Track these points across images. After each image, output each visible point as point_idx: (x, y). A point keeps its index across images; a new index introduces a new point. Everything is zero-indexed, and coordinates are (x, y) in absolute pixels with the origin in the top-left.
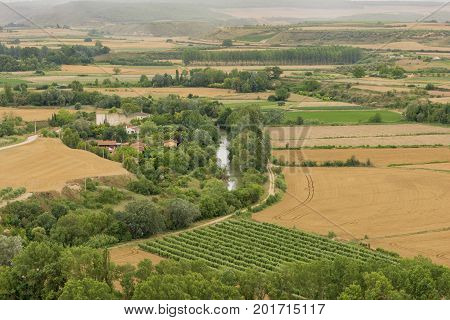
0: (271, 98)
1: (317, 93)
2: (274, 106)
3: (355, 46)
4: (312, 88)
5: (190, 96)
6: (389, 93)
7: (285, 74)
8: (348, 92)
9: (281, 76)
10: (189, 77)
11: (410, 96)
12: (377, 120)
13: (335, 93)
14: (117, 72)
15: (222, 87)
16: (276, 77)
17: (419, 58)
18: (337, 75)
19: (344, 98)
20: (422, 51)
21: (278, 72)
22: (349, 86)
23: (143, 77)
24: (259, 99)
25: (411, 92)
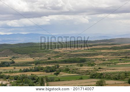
0: (55, 74)
1: (68, 72)
2: (55, 76)
3: (84, 58)
4: (67, 70)
5: (32, 74)
6: (87, 71)
7: (60, 67)
8: (77, 71)
9: (59, 67)
10: (34, 69)
11: (93, 71)
12: (81, 79)
13: (73, 71)
14: (15, 68)
15: (42, 71)
16: (58, 68)
17: (102, 60)
18: (76, 66)
19: (75, 73)
20: (104, 58)
21: (58, 66)
22: (77, 69)
23: (20, 70)
24: (51, 74)
25: (94, 70)
